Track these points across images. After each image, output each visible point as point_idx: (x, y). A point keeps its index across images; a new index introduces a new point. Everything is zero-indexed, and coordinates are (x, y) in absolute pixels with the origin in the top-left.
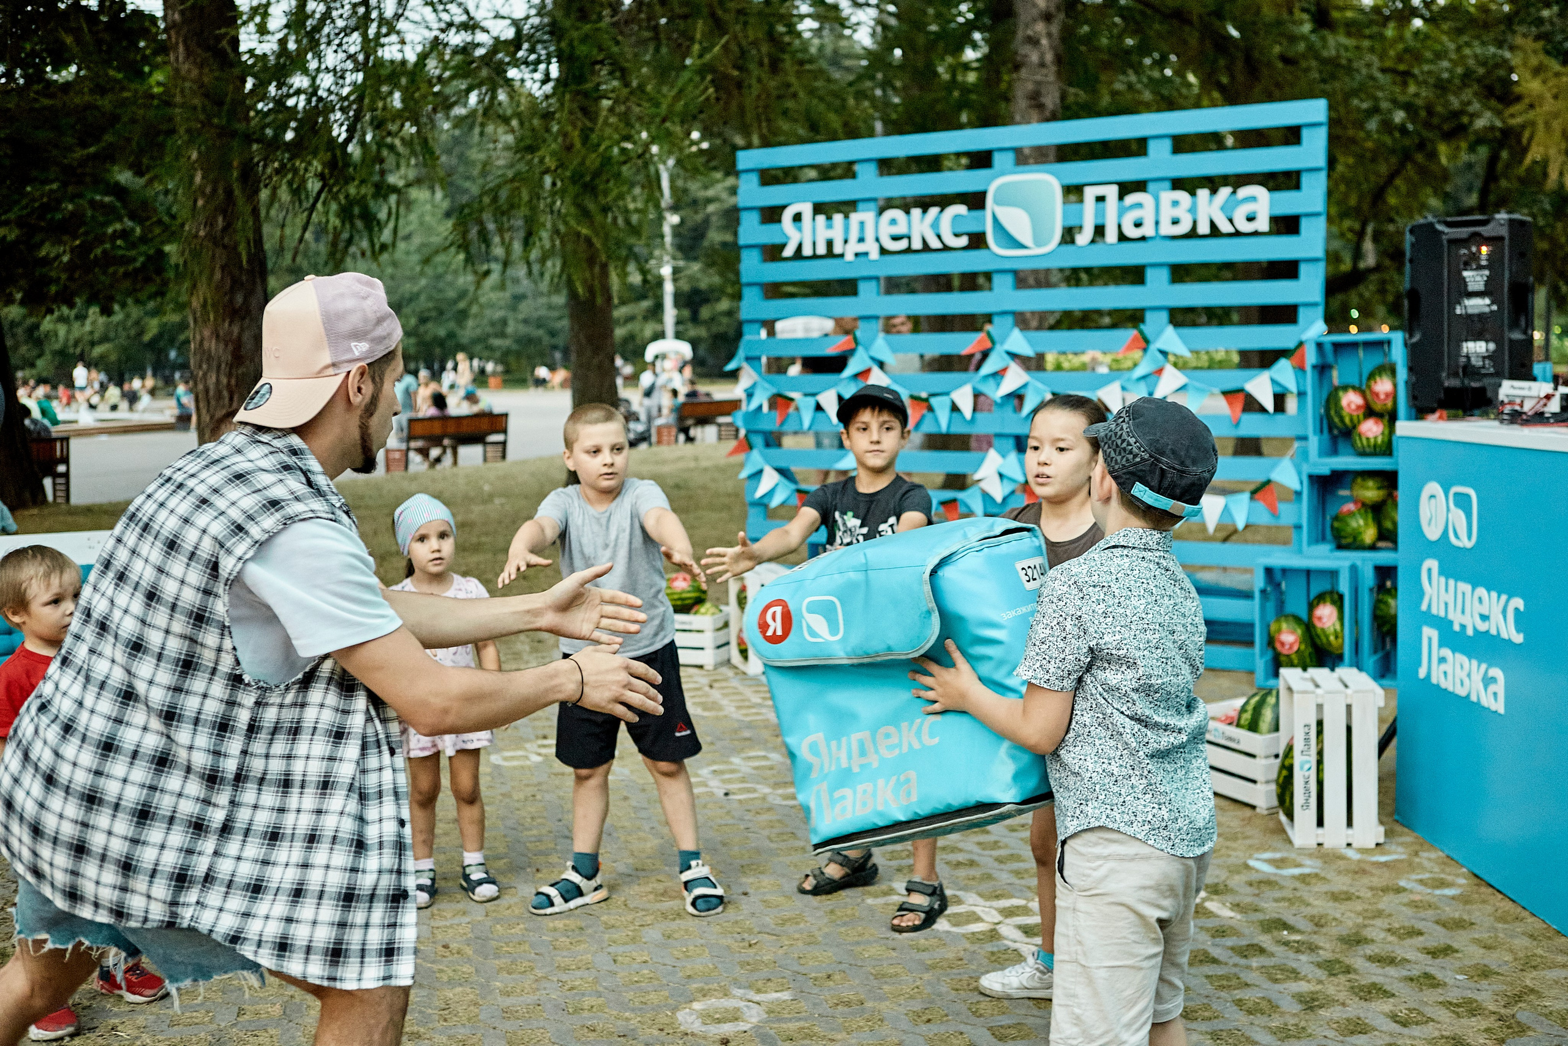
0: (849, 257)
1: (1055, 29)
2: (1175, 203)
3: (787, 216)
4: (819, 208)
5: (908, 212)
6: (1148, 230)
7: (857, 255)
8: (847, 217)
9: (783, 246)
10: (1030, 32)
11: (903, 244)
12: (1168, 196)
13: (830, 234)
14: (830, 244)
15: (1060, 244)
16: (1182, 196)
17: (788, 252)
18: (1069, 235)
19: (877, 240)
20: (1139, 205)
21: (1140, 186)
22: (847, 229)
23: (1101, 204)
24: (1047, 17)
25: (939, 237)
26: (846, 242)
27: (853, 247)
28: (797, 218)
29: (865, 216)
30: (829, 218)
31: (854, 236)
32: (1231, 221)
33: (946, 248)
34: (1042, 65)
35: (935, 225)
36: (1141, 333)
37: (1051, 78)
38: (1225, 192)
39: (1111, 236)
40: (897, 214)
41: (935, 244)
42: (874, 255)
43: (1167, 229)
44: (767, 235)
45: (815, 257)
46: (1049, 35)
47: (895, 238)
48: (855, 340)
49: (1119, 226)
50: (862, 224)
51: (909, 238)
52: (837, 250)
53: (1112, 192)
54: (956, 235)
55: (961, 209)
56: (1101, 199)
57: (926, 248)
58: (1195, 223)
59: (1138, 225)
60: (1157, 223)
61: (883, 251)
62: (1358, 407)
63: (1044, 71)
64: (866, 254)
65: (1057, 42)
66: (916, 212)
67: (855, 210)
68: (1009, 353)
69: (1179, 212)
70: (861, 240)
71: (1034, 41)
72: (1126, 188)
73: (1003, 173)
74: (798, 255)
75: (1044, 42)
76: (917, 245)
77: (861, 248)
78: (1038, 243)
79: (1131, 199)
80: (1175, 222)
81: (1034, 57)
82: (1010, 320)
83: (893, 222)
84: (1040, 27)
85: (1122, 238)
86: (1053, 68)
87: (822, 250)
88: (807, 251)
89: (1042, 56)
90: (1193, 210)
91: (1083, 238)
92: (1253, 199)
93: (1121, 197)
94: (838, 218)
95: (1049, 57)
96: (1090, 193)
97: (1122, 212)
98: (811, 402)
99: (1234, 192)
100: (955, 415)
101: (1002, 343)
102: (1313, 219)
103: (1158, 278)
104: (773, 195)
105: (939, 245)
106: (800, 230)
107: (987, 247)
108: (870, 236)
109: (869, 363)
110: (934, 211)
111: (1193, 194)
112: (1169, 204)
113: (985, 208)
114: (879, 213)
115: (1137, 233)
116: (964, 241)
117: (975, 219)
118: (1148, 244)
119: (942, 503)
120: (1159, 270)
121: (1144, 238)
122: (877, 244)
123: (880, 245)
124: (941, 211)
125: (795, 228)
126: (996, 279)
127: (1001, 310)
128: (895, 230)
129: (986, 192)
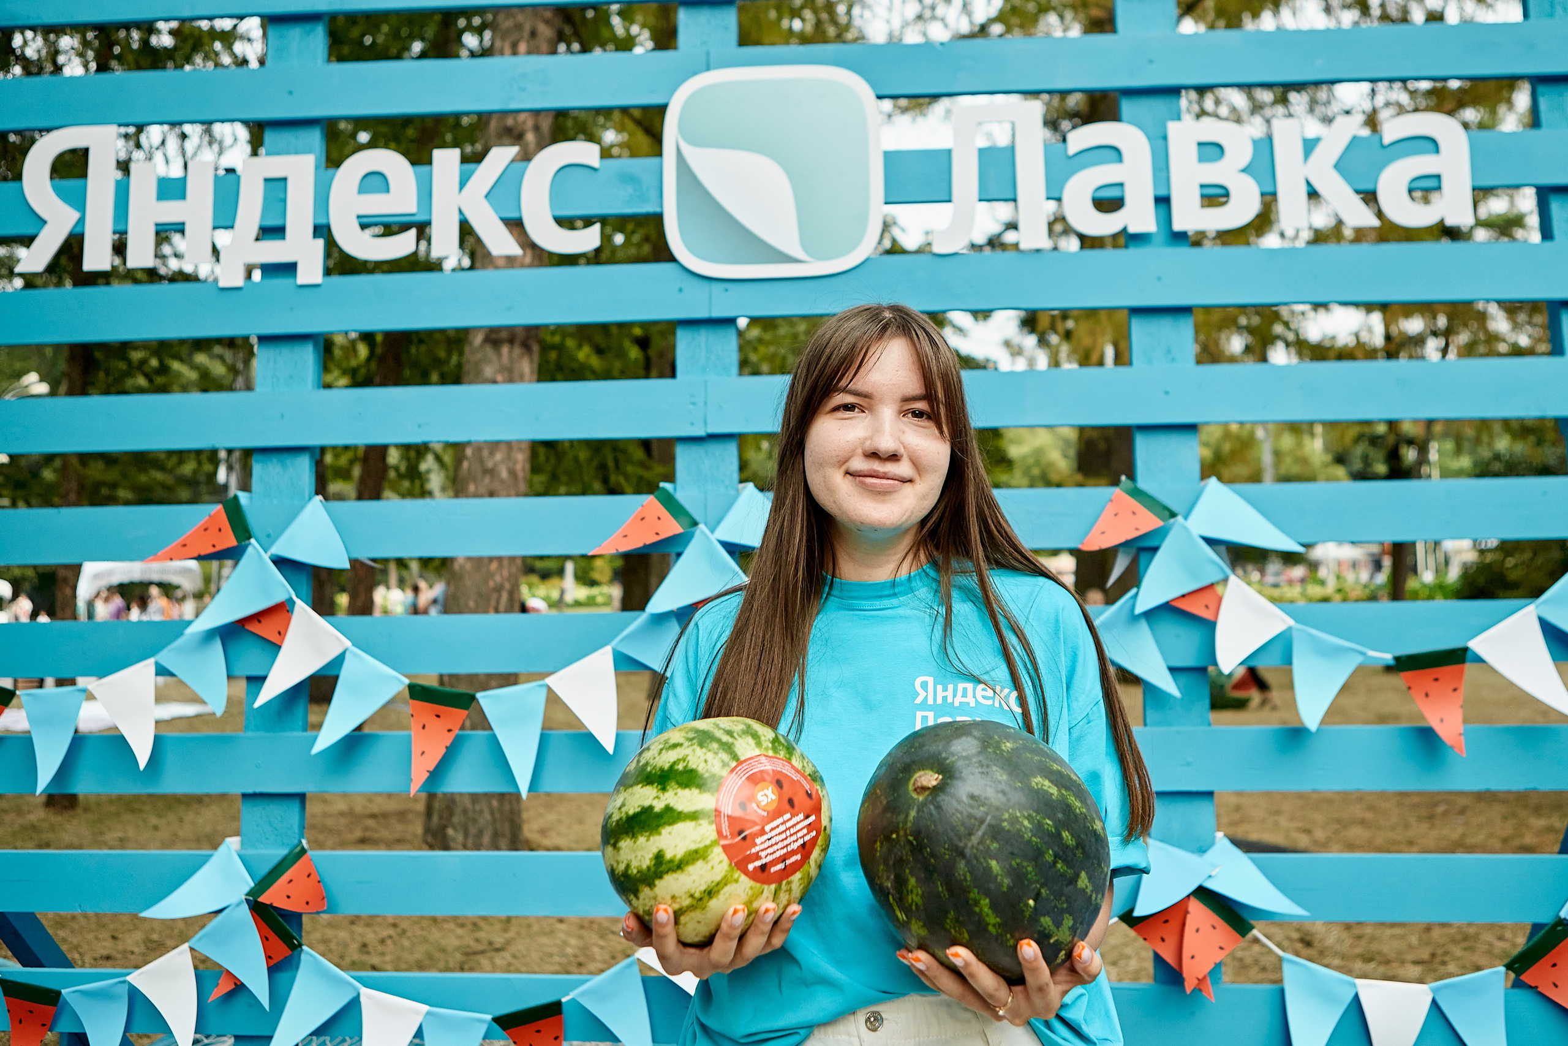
0: (230, 276)
2: (1211, 150)
3: (40, 159)
5: (419, 157)
6: (1137, 216)
7: (253, 271)
9: (20, 241)
11: (403, 245)
12: (1188, 133)
13: (171, 214)
15: (880, 250)
16: (1229, 134)
17: (35, 258)
19: (322, 231)
20: (1115, 153)
22: (227, 202)
25: (515, 225)
27: (243, 252)
28: (71, 166)
29: (290, 163)
31: (248, 221)
32: (1370, 197)
33: (536, 257)
35: (504, 191)
36: (1140, 495)
39: (1034, 230)
40: (389, 160)
41: (501, 245)
42: (311, 270)
43: (1192, 216)
45: (118, 275)
48: (234, 514)
49: (1056, 206)
50: (277, 187)
51: (423, 229)
53: (1028, 118)
54: (570, 223)
55: (584, 153)
57: (474, 254)
58: (1269, 199)
59: (1108, 204)
60: (1163, 201)
61: (340, 262)
64: (290, 268)
66: (446, 159)
67: (255, 149)
69: (1223, 173)
70: (272, 231)
72: (1070, 111)
73: (708, 65)
74: (67, 267)
77: (271, 252)
78: (815, 245)
79: (1082, 138)
80: (1214, 199)
82: (728, 457)
83: (375, 181)
85: (1065, 235)
87: (141, 257)
88: (97, 257)
90: (1262, 167)
92: (1431, 144)
93: (1057, 133)
97: (1059, 172)
99: (1371, 128)
103: (1164, 349)
105: (516, 249)
107: (661, 253)
108: (300, 218)
109: (281, 588)
110: (501, 158)
112: (1194, 150)
113: (659, 153)
114: (334, 160)
115: (1104, 225)
116: (588, 239)
117: (629, 179)
118: (1133, 253)
119: (506, 1022)
120: (1164, 327)
121: (1125, 239)
122: (320, 243)
123: (331, 245)
124: (526, 157)
125: (60, 193)
126: (685, 345)
127: (701, 433)
128: (379, 205)
129: (662, 110)
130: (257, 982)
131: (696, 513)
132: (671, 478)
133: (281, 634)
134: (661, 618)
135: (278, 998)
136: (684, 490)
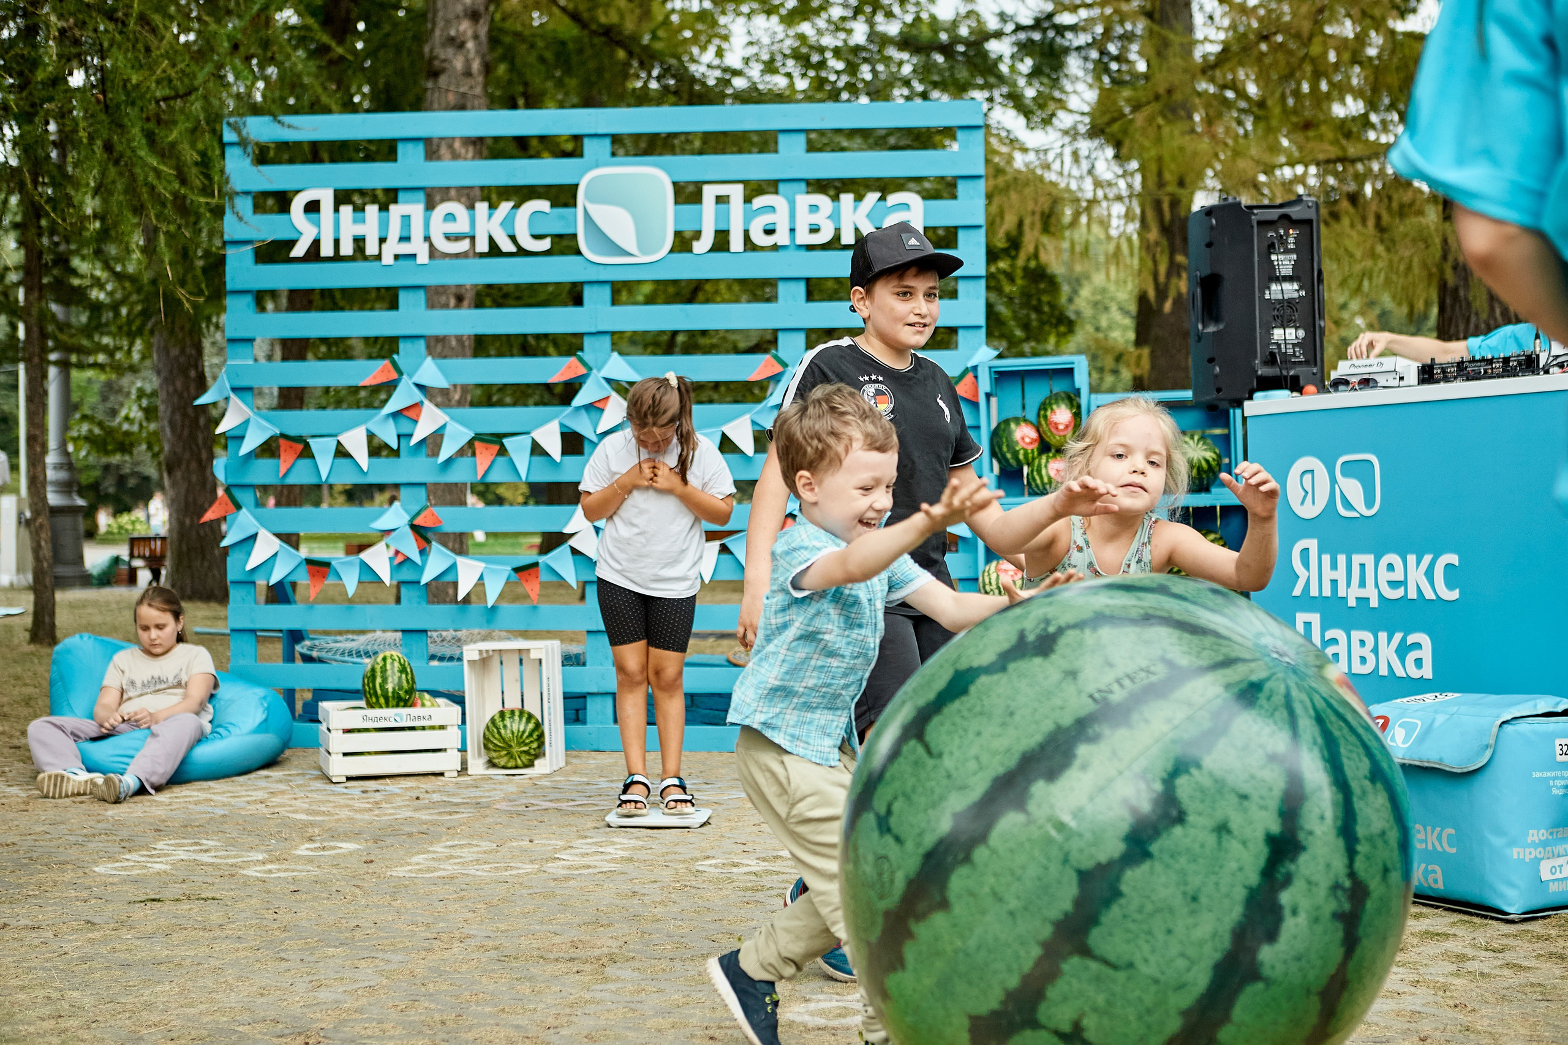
0: (388, 259)
1: (483, 30)
2: (814, 208)
3: (298, 204)
4: (342, 198)
5: (471, 207)
6: (781, 237)
7: (397, 257)
8: (384, 208)
9: (291, 244)
10: (453, 33)
11: (464, 246)
12: (805, 200)
13: (359, 230)
14: (359, 242)
15: (672, 251)
16: (823, 201)
17: (299, 251)
18: (683, 243)
19: (427, 239)
20: (772, 209)
21: (771, 186)
22: (384, 225)
23: (722, 206)
24: (474, 16)
25: (513, 238)
26: (382, 240)
27: (392, 248)
28: (313, 207)
29: (411, 208)
30: (359, 209)
31: (394, 233)
33: (522, 252)
34: (468, 74)
35: (508, 223)
36: (776, 358)
37: (478, 90)
38: (872, 197)
39: (736, 243)
40: (457, 208)
41: (507, 246)
42: (423, 258)
43: (804, 237)
44: (269, 227)
45: (337, 258)
46: (476, 37)
47: (449, 237)
48: (395, 364)
49: (746, 233)
50: (406, 219)
51: (472, 237)
52: (371, 249)
53: (736, 192)
54: (537, 237)
55: (544, 205)
56: (721, 200)
57: (494, 250)
58: (838, 231)
59: (769, 232)
60: (792, 230)
61: (433, 252)
62: (1033, 441)
63: (472, 82)
64: (413, 256)
65: (485, 47)
66: (482, 207)
67: (395, 201)
68: (608, 380)
69: (819, 219)
70: (405, 239)
71: (458, 44)
72: (754, 189)
73: (597, 166)
74: (313, 254)
75: (470, 45)
76: (483, 246)
77: (405, 249)
78: (643, 249)
79: (759, 202)
80: (814, 230)
81: (459, 64)
82: (607, 341)
83: (450, 217)
84: (465, 26)
85: (749, 245)
86: (480, 79)
87: (347, 249)
88: (327, 250)
89: (468, 63)
90: (835, 216)
91: (702, 245)
92: (906, 206)
93: (748, 200)
94: (372, 210)
95: (476, 66)
96: (709, 192)
97: (748, 218)
98: (332, 443)
99: (883, 198)
100: (536, 459)
101: (599, 370)
102: (972, 232)
103: (792, 295)
104: (277, 177)
105: (513, 249)
106: (318, 224)
107: (576, 251)
108: (417, 233)
109: (418, 396)
110: (506, 206)
111: (835, 198)
112: (807, 208)
113: (575, 205)
114: (430, 206)
115: (768, 241)
116: (545, 244)
117: (562, 217)
118: (780, 254)
119: (517, 570)
120: (793, 285)
121: (775, 248)
122: (427, 245)
123: (431, 245)
124: (517, 206)
125: (310, 220)
126: (588, 293)
127: (593, 330)
128: (453, 228)
129: (577, 185)
130: (415, 556)
131: (591, 363)
132: (582, 349)
133: (418, 416)
134: (578, 408)
135: (425, 562)
136: (587, 355)
